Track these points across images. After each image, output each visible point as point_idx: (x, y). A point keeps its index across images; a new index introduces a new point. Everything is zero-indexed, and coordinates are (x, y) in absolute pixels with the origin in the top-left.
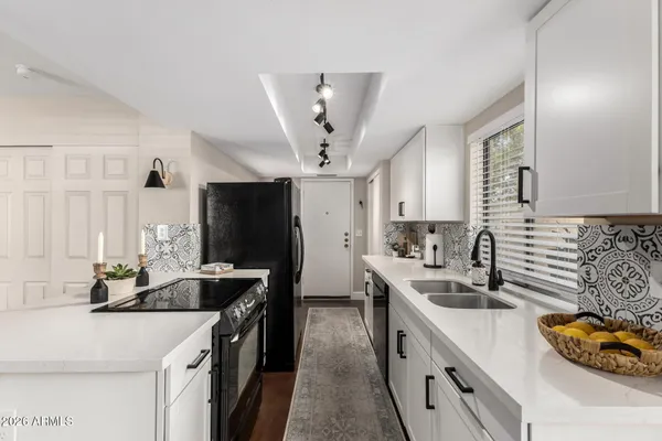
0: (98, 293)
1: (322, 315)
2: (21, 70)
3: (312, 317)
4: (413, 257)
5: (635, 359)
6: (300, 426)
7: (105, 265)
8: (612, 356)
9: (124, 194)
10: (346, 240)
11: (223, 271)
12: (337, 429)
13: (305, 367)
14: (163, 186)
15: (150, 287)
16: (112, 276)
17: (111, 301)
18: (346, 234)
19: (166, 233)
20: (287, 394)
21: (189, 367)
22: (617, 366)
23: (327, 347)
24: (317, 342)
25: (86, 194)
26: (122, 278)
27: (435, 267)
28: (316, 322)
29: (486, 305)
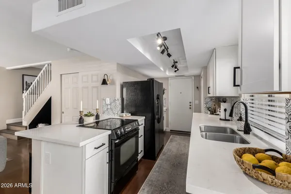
0: (81, 121)
1: (176, 139)
2: (68, 49)
3: (171, 139)
4: (218, 115)
5: (273, 177)
6: (150, 183)
7: (83, 112)
8: (260, 172)
9: (97, 87)
10: (190, 105)
11: (127, 116)
12: (165, 188)
13: (161, 160)
14: (107, 84)
15: (100, 120)
16: (86, 115)
17: (85, 123)
18: (190, 103)
19: (109, 101)
20: (149, 169)
21: (95, 148)
22: (264, 180)
23: (174, 153)
24: (169, 150)
25: (88, 87)
26: (89, 116)
27: (226, 120)
28: (172, 142)
29: (239, 141)
